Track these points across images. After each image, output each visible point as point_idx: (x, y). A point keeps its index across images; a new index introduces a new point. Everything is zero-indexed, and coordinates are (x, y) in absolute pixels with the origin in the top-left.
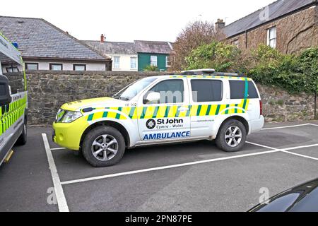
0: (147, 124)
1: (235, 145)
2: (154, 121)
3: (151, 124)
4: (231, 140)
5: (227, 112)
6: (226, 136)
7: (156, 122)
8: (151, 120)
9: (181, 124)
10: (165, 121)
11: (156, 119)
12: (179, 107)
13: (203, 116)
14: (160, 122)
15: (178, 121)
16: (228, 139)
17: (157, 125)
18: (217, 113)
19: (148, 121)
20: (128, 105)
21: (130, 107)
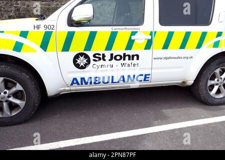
0: (75, 61)
1: (221, 96)
2: (86, 56)
3: (82, 61)
4: (216, 88)
5: (216, 45)
6: (211, 82)
7: (92, 58)
8: (82, 54)
9: (135, 61)
10: (108, 57)
11: (90, 54)
12: (133, 33)
13: (174, 50)
14: (99, 57)
15: (131, 57)
16: (212, 86)
17: (92, 62)
18: (199, 46)
19: (77, 57)
20: (38, 27)
21: (42, 30)
